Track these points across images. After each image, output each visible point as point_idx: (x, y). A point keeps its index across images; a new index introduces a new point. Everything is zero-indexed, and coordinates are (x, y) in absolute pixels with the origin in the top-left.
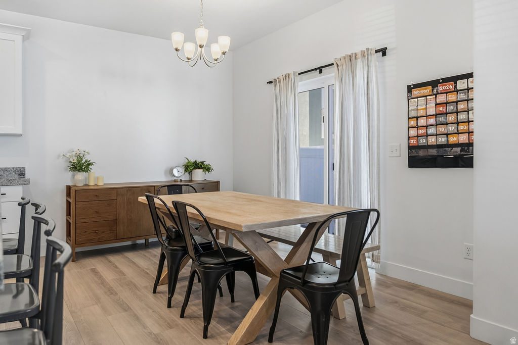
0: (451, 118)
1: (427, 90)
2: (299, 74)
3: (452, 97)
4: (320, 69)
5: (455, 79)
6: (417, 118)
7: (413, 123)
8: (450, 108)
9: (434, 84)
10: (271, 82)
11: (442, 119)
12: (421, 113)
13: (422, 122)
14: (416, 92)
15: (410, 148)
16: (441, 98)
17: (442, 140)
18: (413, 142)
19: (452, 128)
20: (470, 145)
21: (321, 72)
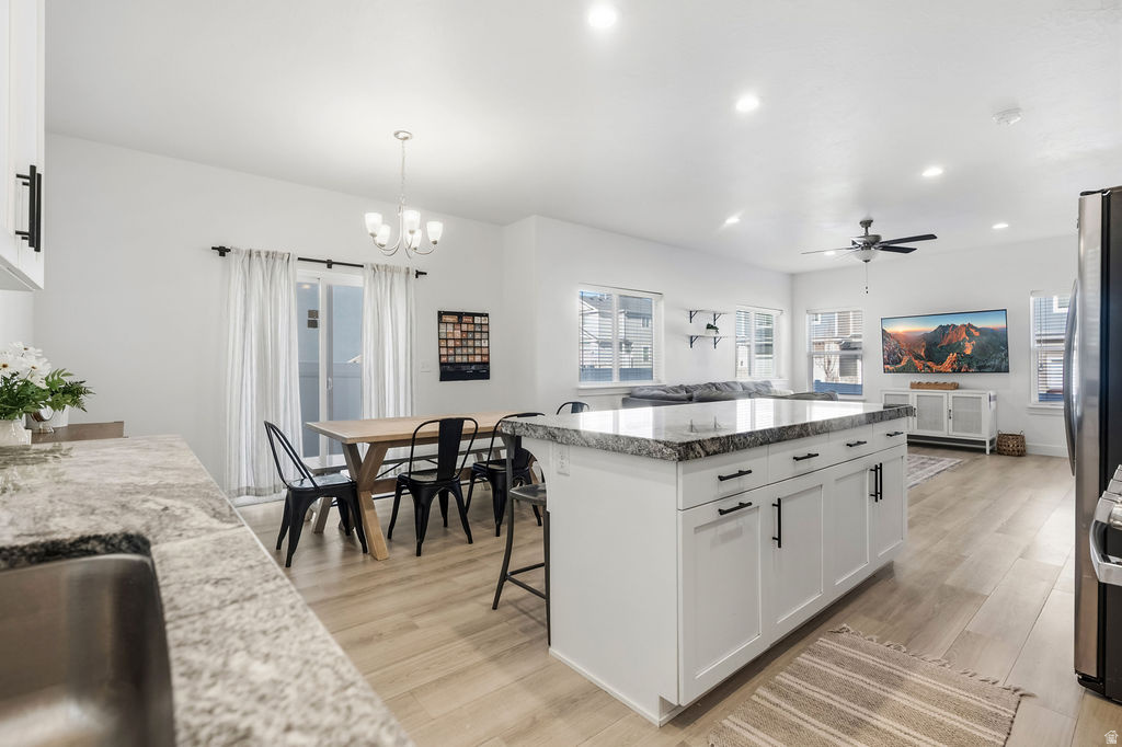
0: (470, 343)
1: (454, 319)
2: (299, 259)
3: (471, 328)
4: (330, 264)
5: (473, 315)
6: (447, 340)
7: (443, 343)
8: (470, 336)
9: (460, 315)
10: (223, 251)
11: (464, 343)
12: (450, 336)
13: (451, 343)
14: (447, 318)
15: (441, 364)
16: (464, 327)
17: (465, 359)
18: (444, 359)
19: (471, 351)
20: (488, 363)
21: (330, 267)
